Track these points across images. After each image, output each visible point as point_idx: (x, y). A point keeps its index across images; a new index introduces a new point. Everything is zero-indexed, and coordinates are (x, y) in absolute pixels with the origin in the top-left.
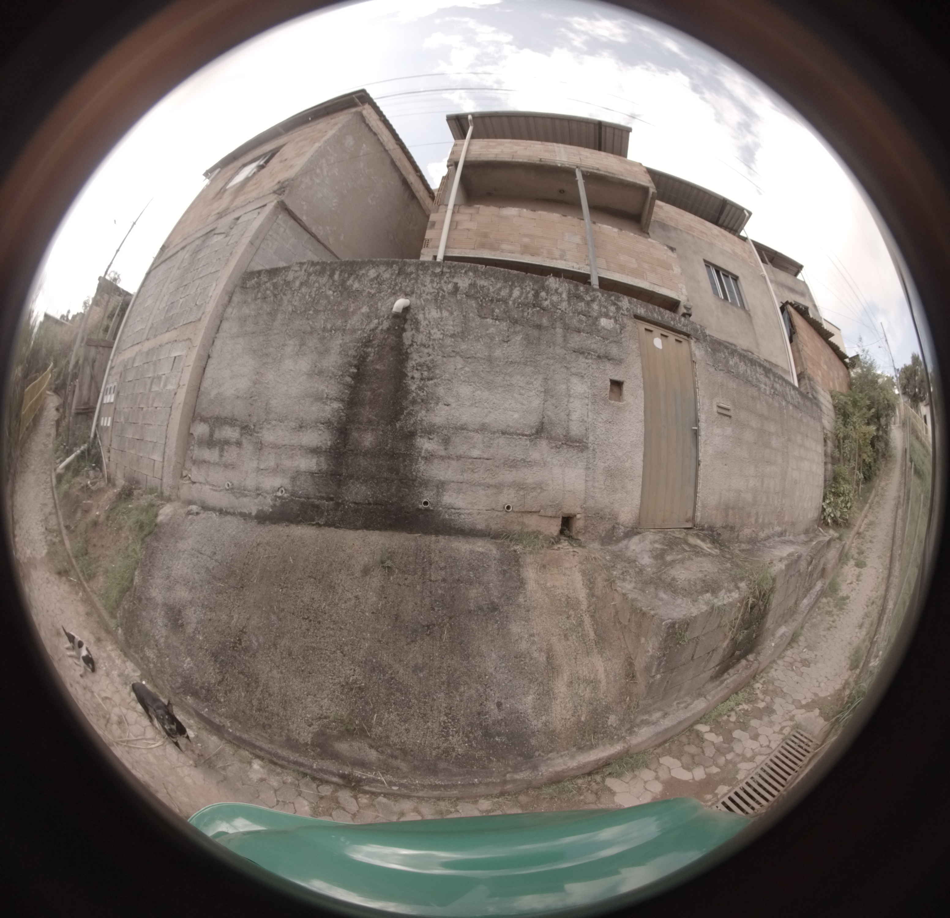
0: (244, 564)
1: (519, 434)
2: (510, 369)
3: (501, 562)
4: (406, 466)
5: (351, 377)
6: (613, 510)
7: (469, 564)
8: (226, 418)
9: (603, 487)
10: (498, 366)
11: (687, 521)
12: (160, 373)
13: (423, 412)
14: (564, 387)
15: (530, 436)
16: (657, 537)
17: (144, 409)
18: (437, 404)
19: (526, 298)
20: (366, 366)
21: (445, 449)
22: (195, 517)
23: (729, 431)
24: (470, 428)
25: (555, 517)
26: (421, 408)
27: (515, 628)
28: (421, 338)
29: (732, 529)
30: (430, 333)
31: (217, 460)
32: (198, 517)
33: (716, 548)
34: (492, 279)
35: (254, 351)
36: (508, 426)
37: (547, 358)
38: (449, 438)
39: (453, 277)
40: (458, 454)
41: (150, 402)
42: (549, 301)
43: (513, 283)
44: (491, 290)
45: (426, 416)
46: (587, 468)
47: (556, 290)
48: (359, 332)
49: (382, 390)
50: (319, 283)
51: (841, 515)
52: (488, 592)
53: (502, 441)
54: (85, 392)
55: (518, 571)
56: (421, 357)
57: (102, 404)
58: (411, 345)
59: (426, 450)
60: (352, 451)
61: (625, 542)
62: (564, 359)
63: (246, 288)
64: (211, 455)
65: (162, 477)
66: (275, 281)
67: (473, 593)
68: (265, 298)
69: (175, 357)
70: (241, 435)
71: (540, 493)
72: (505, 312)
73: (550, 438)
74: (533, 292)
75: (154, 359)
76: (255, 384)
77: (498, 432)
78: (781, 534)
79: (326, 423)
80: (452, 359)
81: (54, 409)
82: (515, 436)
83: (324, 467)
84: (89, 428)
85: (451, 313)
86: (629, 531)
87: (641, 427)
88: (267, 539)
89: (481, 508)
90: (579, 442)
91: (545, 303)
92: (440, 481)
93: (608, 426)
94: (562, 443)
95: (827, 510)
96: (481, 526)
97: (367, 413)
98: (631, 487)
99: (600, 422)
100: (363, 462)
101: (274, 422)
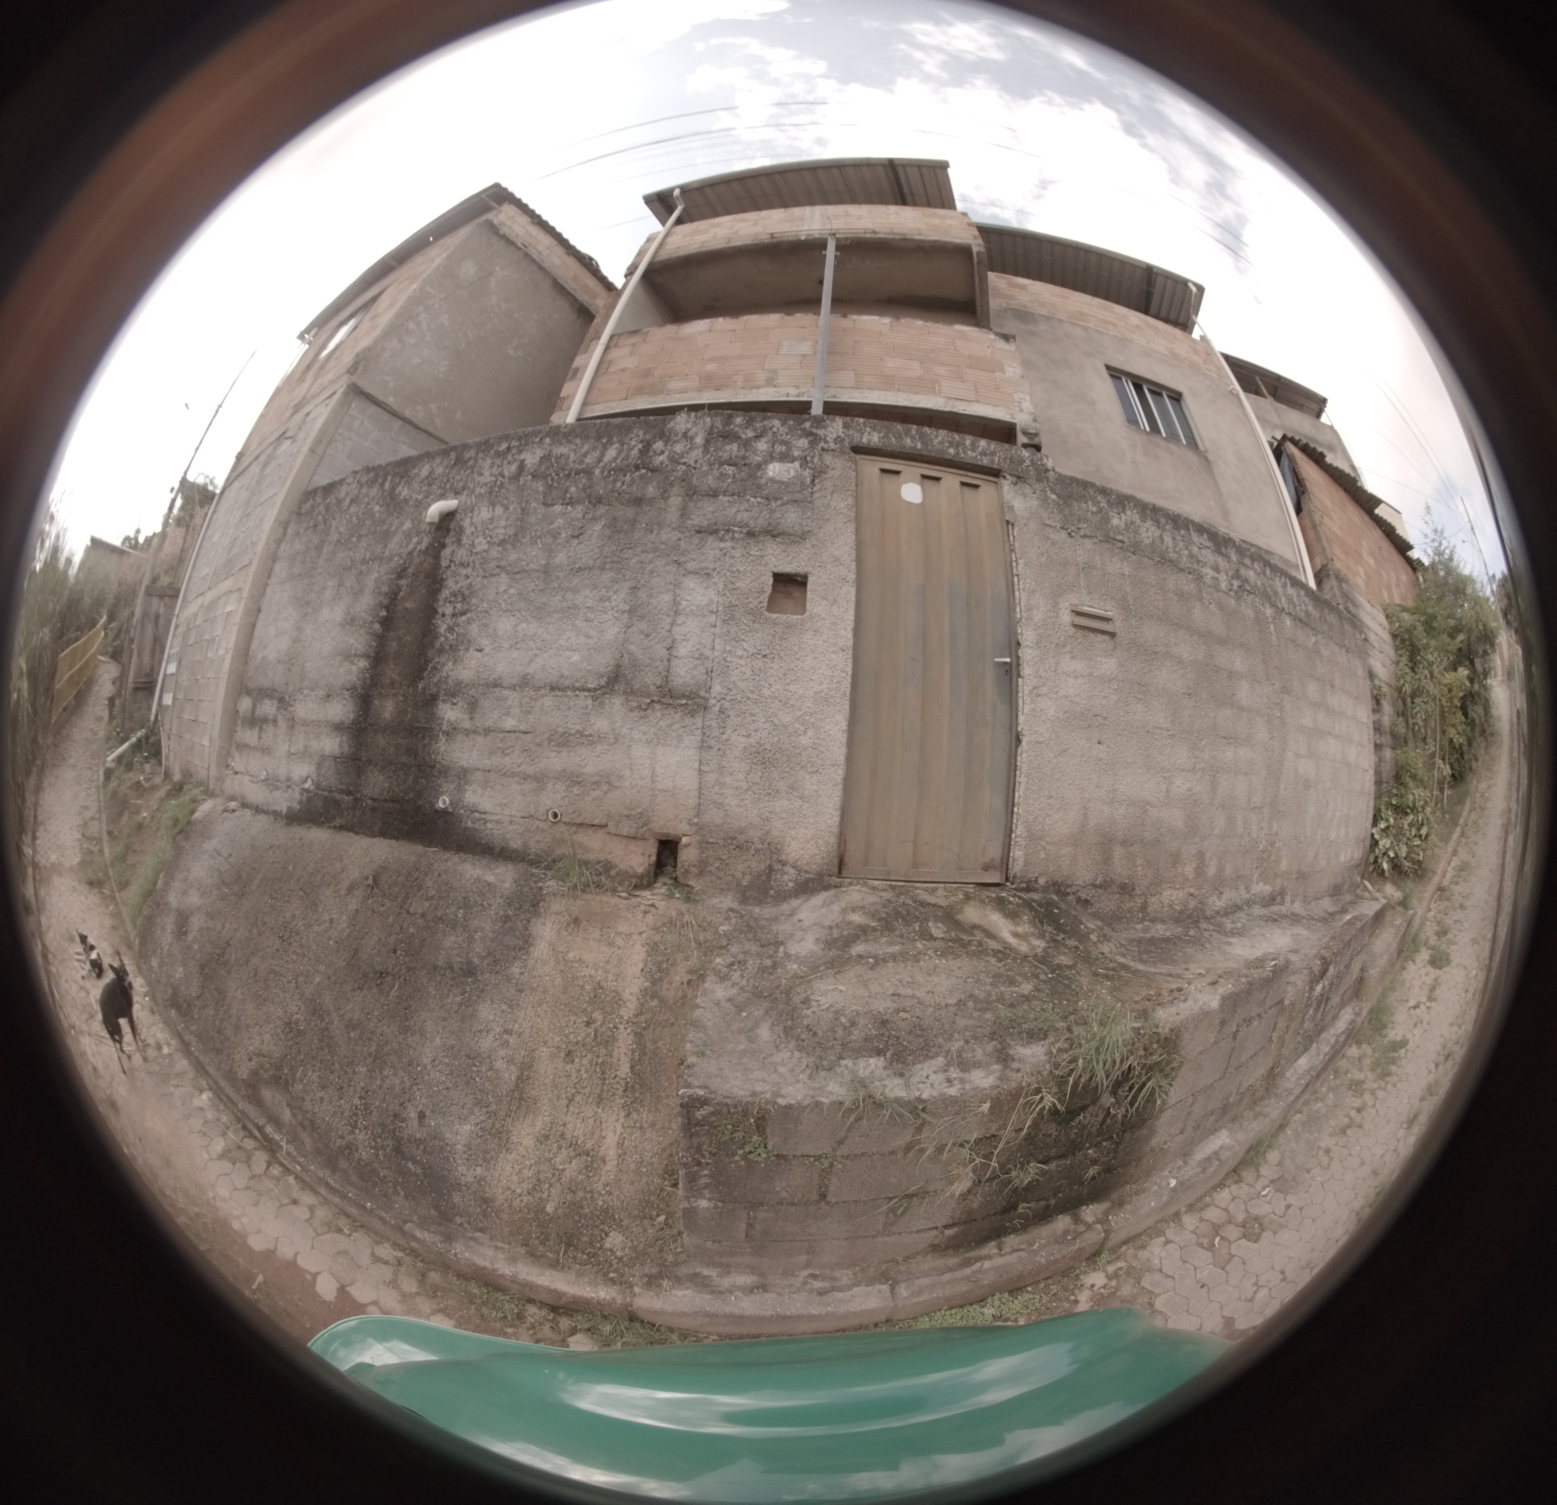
1: (578, 689)
2: (576, 581)
4: (425, 746)
5: (380, 623)
6: (768, 832)
8: (267, 688)
10: (558, 578)
11: (986, 868)
13: (449, 662)
14: (668, 597)
15: (595, 690)
18: (468, 650)
19: (627, 457)
20: (395, 605)
21: (471, 719)
24: (506, 684)
25: (634, 838)
26: (448, 659)
28: (461, 554)
30: (473, 545)
31: (256, 744)
34: (578, 440)
36: (562, 676)
37: (643, 552)
38: (477, 701)
39: (521, 452)
40: (487, 725)
42: (667, 453)
43: (611, 438)
44: (572, 457)
45: (452, 670)
46: (703, 747)
47: (685, 435)
48: (396, 558)
49: (408, 638)
51: (1408, 853)
53: (548, 701)
54: (145, 658)
56: (457, 582)
58: (449, 567)
59: (448, 721)
60: (372, 725)
61: (793, 903)
62: (676, 547)
64: (251, 737)
70: (278, 711)
71: (606, 793)
72: (585, 489)
73: (630, 693)
74: (640, 446)
77: (544, 686)
79: (351, 689)
80: (495, 579)
82: (569, 693)
83: (346, 748)
84: (149, 707)
85: (507, 509)
86: (808, 880)
87: (843, 662)
89: (514, 813)
90: (689, 697)
91: (658, 460)
92: (462, 767)
93: (759, 664)
94: (653, 701)
95: (1381, 843)
96: (516, 844)
97: (391, 672)
98: (815, 787)
99: (741, 657)
100: (382, 741)
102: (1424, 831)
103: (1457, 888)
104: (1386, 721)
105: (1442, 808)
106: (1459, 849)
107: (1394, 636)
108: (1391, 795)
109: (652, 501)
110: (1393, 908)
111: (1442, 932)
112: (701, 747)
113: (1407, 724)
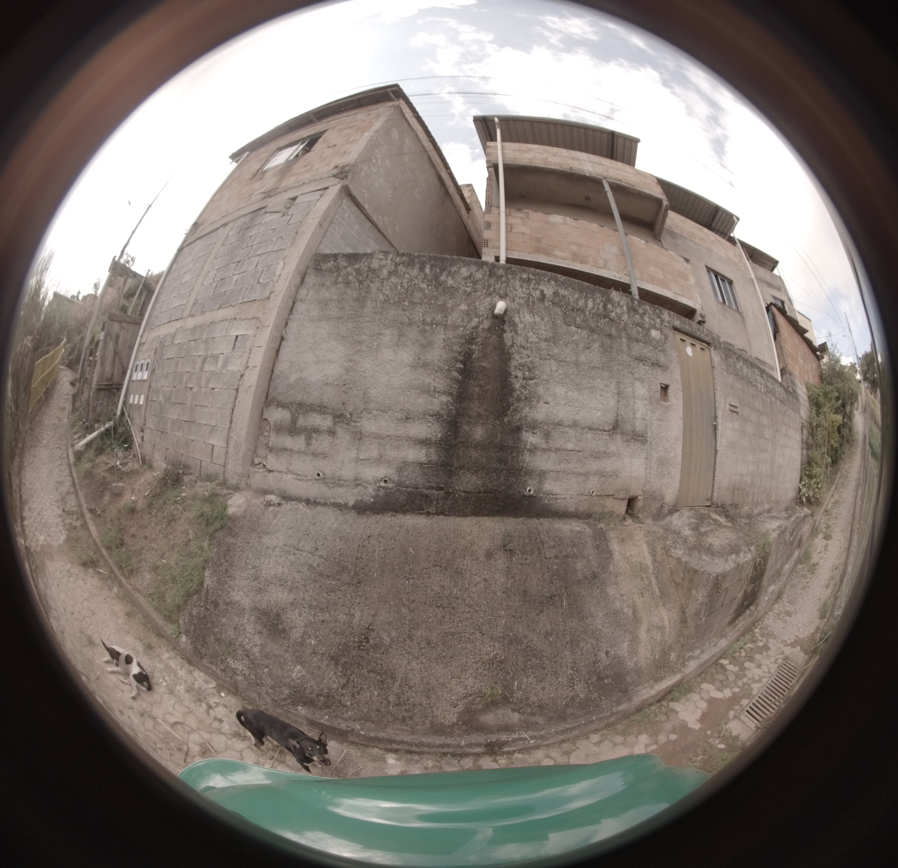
0: (357, 558)
1: (602, 430)
2: (593, 373)
3: (594, 538)
4: (513, 457)
5: (458, 372)
6: (661, 491)
7: (572, 542)
8: (313, 404)
9: (656, 473)
10: (584, 369)
11: (708, 500)
12: (215, 352)
13: (527, 409)
14: (631, 390)
15: (609, 431)
16: (691, 513)
17: (195, 390)
18: (538, 402)
19: (598, 309)
20: (472, 362)
21: (546, 443)
22: (277, 509)
23: (737, 425)
24: (565, 424)
25: (623, 499)
26: (525, 406)
28: (520, 340)
30: (527, 336)
31: (303, 449)
32: (282, 508)
34: (570, 289)
35: (343, 337)
36: (593, 423)
37: (618, 364)
38: (549, 433)
39: (539, 284)
40: (557, 446)
41: (203, 383)
42: (615, 312)
43: (587, 294)
44: (571, 299)
45: (530, 413)
46: (647, 458)
47: (619, 303)
48: (462, 329)
49: (489, 387)
50: (410, 275)
51: (813, 495)
52: (589, 563)
53: (589, 436)
55: (607, 544)
56: (521, 358)
57: (130, 380)
58: (513, 346)
59: (531, 443)
60: (463, 443)
61: (669, 518)
62: (630, 365)
63: (322, 270)
64: (294, 443)
65: (225, 463)
66: (357, 266)
68: (348, 283)
69: (237, 337)
70: (335, 424)
71: (615, 480)
72: (584, 321)
73: (623, 433)
74: (602, 304)
75: (205, 336)
76: (349, 371)
77: (586, 427)
79: (436, 415)
80: (547, 362)
82: (598, 432)
83: (434, 457)
84: (115, 405)
85: (542, 319)
86: (671, 509)
87: (681, 423)
88: (378, 530)
89: (573, 493)
90: (641, 436)
91: (612, 315)
92: (542, 471)
93: (659, 423)
94: (631, 438)
96: (572, 509)
97: (476, 408)
98: (674, 473)
99: (655, 420)
100: (474, 454)
101: (375, 412)
109: (615, 338)
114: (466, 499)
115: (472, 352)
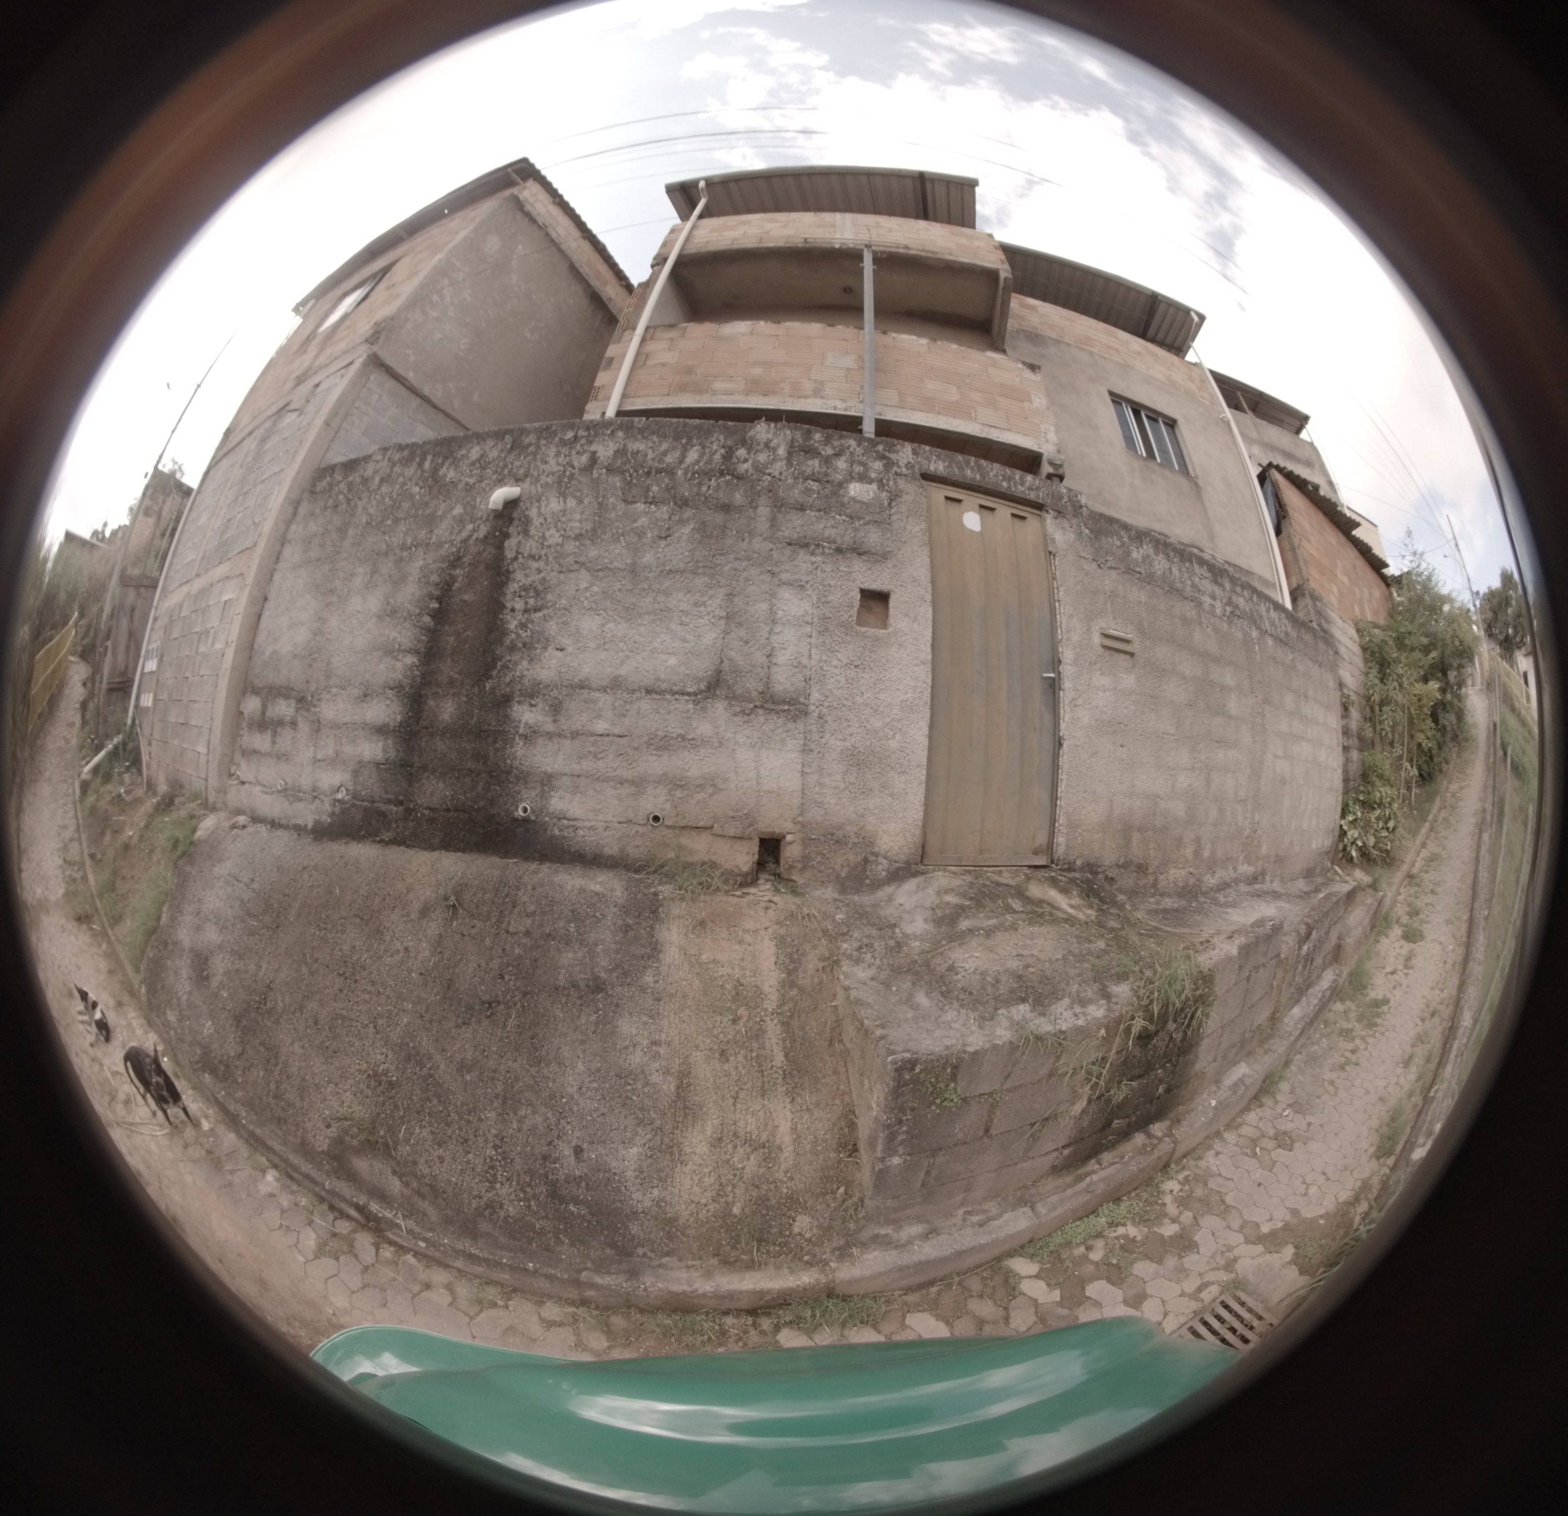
1: (677, 693)
2: (667, 583)
3: (625, 910)
4: (497, 750)
5: (431, 616)
6: (863, 827)
7: (573, 911)
8: (281, 687)
10: (647, 578)
11: (1036, 853)
13: (525, 663)
14: (764, 606)
15: (695, 694)
16: (956, 882)
18: (546, 648)
19: (710, 461)
20: (450, 597)
21: (555, 722)
22: (239, 832)
23: (1128, 681)
24: (594, 686)
25: (740, 838)
26: (522, 658)
27: (627, 1026)
28: (530, 546)
29: (1141, 869)
30: (544, 537)
31: (269, 749)
33: (1091, 907)
34: (655, 438)
35: (317, 586)
36: (659, 680)
37: (736, 559)
38: (561, 703)
39: (591, 443)
40: (574, 728)
42: (750, 462)
43: (690, 439)
44: (650, 455)
45: (528, 670)
46: (805, 750)
47: (767, 445)
48: (447, 546)
49: (469, 633)
50: (404, 477)
51: (1376, 843)
52: (591, 958)
53: (645, 704)
54: (121, 657)
55: (652, 928)
56: (527, 576)
57: (143, 674)
58: (516, 558)
59: (526, 724)
60: (426, 728)
61: (889, 890)
62: (769, 558)
64: (260, 741)
65: (207, 776)
66: (351, 479)
67: (568, 957)
68: (336, 506)
69: (225, 602)
70: (297, 712)
71: (711, 795)
72: (668, 489)
73: (732, 698)
74: (723, 451)
76: (316, 635)
77: (639, 690)
78: (1254, 879)
79: (396, 687)
80: (572, 575)
81: (79, 685)
82: (668, 697)
83: (392, 754)
84: (126, 710)
85: (580, 501)
86: (898, 869)
87: (924, 674)
88: (316, 861)
89: (609, 818)
90: (789, 703)
91: (743, 468)
92: (546, 773)
93: (852, 673)
94: (756, 706)
95: (1350, 834)
96: (611, 850)
97: (448, 669)
98: (903, 785)
99: (836, 667)
100: (440, 745)
101: (334, 690)
102: (1391, 824)
103: (1427, 877)
104: (1354, 726)
105: (1410, 804)
106: (1429, 842)
107: (1364, 649)
108: (1357, 791)
109: (740, 509)
110: (1363, 890)
111: (1414, 913)
112: (804, 751)
113: (1375, 729)
114: (432, 821)
115: (453, 579)
